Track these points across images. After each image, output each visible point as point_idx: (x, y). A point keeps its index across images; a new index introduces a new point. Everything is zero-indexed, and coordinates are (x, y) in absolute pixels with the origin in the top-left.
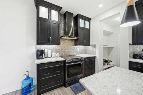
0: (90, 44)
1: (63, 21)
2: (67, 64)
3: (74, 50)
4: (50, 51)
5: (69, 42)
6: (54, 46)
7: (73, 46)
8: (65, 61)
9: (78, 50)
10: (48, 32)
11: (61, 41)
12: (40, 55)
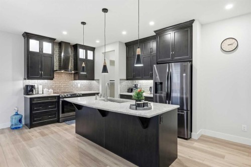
0: (95, 78)
1: (58, 51)
2: (61, 99)
3: (74, 86)
4: (40, 87)
5: (66, 76)
6: (46, 81)
7: (71, 82)
8: (59, 96)
9: (79, 86)
10: (40, 67)
11: (55, 75)
12: (30, 91)
